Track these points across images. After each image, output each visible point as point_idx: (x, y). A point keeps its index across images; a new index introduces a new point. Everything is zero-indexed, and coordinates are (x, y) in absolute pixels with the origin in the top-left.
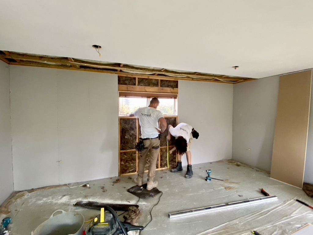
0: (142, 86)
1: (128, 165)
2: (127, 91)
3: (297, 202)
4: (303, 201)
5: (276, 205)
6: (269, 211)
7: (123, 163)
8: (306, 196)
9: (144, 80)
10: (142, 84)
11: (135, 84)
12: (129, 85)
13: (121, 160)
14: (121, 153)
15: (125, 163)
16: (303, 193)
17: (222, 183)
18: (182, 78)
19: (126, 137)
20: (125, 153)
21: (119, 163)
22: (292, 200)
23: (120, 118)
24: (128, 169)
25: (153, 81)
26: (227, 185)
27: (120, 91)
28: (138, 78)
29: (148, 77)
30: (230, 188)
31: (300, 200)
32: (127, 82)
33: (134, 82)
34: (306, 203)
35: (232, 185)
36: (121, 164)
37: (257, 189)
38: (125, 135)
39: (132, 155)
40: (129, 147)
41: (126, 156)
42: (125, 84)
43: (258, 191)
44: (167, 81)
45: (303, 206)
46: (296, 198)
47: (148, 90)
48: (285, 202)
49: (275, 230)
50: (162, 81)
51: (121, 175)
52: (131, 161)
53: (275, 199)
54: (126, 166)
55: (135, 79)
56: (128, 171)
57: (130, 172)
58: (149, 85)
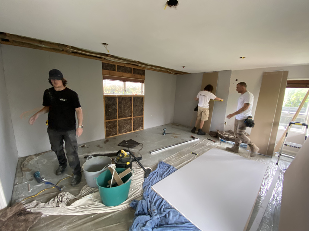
0: (120, 72)
1: (112, 131)
2: (109, 75)
3: (207, 140)
4: (210, 139)
5: (199, 142)
6: (196, 144)
7: (108, 129)
8: (211, 137)
9: (122, 67)
10: (120, 71)
11: (115, 70)
12: (110, 70)
13: (106, 127)
14: (106, 123)
15: (109, 129)
16: (209, 136)
17: (172, 135)
18: (148, 69)
19: (110, 111)
20: (109, 122)
21: (105, 129)
22: (205, 139)
23: (104, 96)
24: (111, 133)
25: (128, 69)
26: (175, 136)
27: (104, 74)
28: (117, 66)
29: (125, 65)
30: (176, 137)
31: (209, 138)
32: (109, 68)
33: (114, 69)
34: (211, 139)
35: (177, 136)
36: (106, 130)
37: (190, 136)
38: (109, 109)
39: (114, 123)
40: (112, 118)
41: (110, 124)
42: (108, 70)
43: (190, 137)
44: (137, 69)
45: (210, 141)
46: (207, 138)
47: (124, 76)
48: (203, 140)
49: (200, 151)
50: (134, 69)
51: (107, 138)
52: (113, 127)
53: (198, 139)
54: (110, 131)
55: (115, 66)
56: (111, 135)
57: (113, 135)
58: (125, 72)
